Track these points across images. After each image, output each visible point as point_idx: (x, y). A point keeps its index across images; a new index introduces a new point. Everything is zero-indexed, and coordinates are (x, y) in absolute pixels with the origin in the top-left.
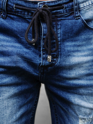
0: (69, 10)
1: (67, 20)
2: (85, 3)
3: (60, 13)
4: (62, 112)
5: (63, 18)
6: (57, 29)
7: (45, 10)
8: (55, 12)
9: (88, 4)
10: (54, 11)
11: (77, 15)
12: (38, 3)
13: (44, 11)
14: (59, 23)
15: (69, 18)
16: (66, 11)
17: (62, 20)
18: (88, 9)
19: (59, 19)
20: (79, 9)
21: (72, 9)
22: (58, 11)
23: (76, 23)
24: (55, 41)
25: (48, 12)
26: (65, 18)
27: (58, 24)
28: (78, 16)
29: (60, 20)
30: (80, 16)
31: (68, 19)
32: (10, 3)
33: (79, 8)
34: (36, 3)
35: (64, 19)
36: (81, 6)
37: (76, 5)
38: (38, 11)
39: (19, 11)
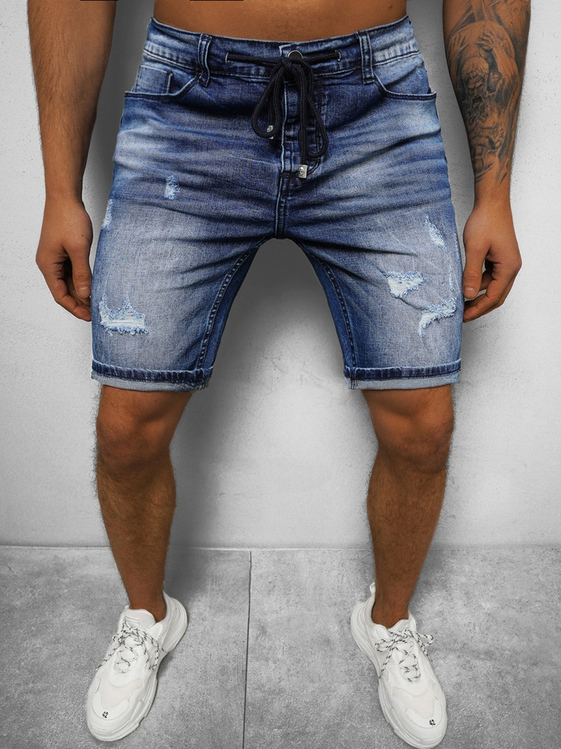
0: (350, 63)
1: (345, 86)
2: (386, 52)
3: (330, 69)
4: (349, 280)
5: (336, 81)
6: (320, 105)
7: (298, 63)
8: (319, 68)
9: (393, 55)
10: (317, 66)
11: (368, 76)
12: (281, 47)
13: (295, 65)
14: (327, 93)
15: (351, 80)
16: (344, 64)
17: (333, 84)
18: (393, 66)
19: (327, 83)
20: (373, 64)
21: (357, 62)
22: (326, 64)
23: (364, 92)
24: (313, 129)
25: (303, 66)
26: (340, 81)
27: (324, 96)
28: (371, 78)
29: (329, 85)
30: (375, 78)
31: (349, 84)
32: (216, 52)
33: (374, 62)
34: (275, 46)
35: (338, 84)
36: (379, 56)
37: (368, 53)
38: (282, 65)
39: (236, 68)
